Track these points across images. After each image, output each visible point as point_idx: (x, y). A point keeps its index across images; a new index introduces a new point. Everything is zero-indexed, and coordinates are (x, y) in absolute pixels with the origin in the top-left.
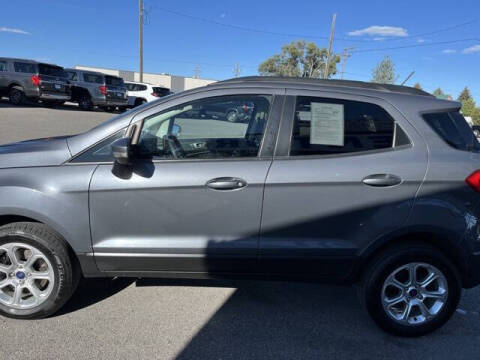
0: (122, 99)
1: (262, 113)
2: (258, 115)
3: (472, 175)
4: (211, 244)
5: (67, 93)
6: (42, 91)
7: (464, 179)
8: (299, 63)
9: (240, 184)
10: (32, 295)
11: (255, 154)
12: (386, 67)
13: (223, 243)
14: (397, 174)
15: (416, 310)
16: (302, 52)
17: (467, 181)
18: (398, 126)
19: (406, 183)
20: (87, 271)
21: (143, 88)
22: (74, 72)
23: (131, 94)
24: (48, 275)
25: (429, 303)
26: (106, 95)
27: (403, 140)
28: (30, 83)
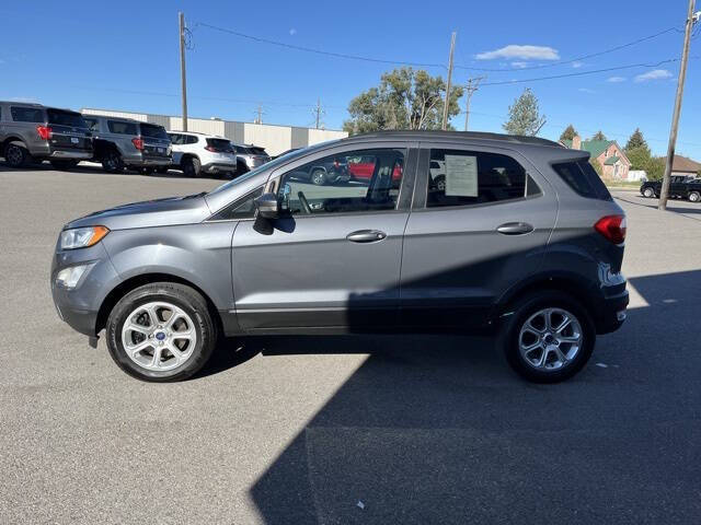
0: (164, 156)
1: (387, 168)
2: (381, 171)
3: (599, 222)
4: (352, 296)
5: (87, 149)
6: (54, 147)
7: (592, 225)
8: (407, 100)
9: (380, 236)
10: (173, 356)
11: (393, 207)
12: (526, 103)
13: (365, 295)
14: (529, 223)
15: (552, 357)
16: (409, 85)
17: (595, 226)
18: (529, 177)
19: (537, 230)
20: (229, 329)
21: (192, 140)
22: (94, 120)
23: (176, 148)
24: (190, 334)
25: (565, 348)
26: (142, 151)
27: (535, 190)
28: (35, 136)
